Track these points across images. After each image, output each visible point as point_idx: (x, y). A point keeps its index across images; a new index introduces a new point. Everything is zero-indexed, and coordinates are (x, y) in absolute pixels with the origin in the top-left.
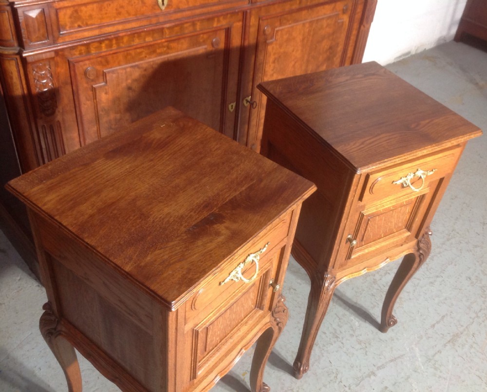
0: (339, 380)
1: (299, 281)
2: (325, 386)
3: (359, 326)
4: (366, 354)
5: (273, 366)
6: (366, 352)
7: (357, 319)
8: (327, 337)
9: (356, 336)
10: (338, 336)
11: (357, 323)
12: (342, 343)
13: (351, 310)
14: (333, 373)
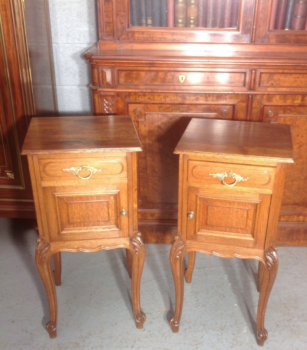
0: (197, 346)
1: (233, 294)
2: (185, 344)
3: (245, 333)
4: (231, 347)
5: (166, 320)
6: (233, 346)
7: (248, 329)
8: (216, 326)
9: (236, 336)
10: (224, 329)
11: (246, 331)
12: (222, 334)
13: (250, 324)
14: (198, 342)
